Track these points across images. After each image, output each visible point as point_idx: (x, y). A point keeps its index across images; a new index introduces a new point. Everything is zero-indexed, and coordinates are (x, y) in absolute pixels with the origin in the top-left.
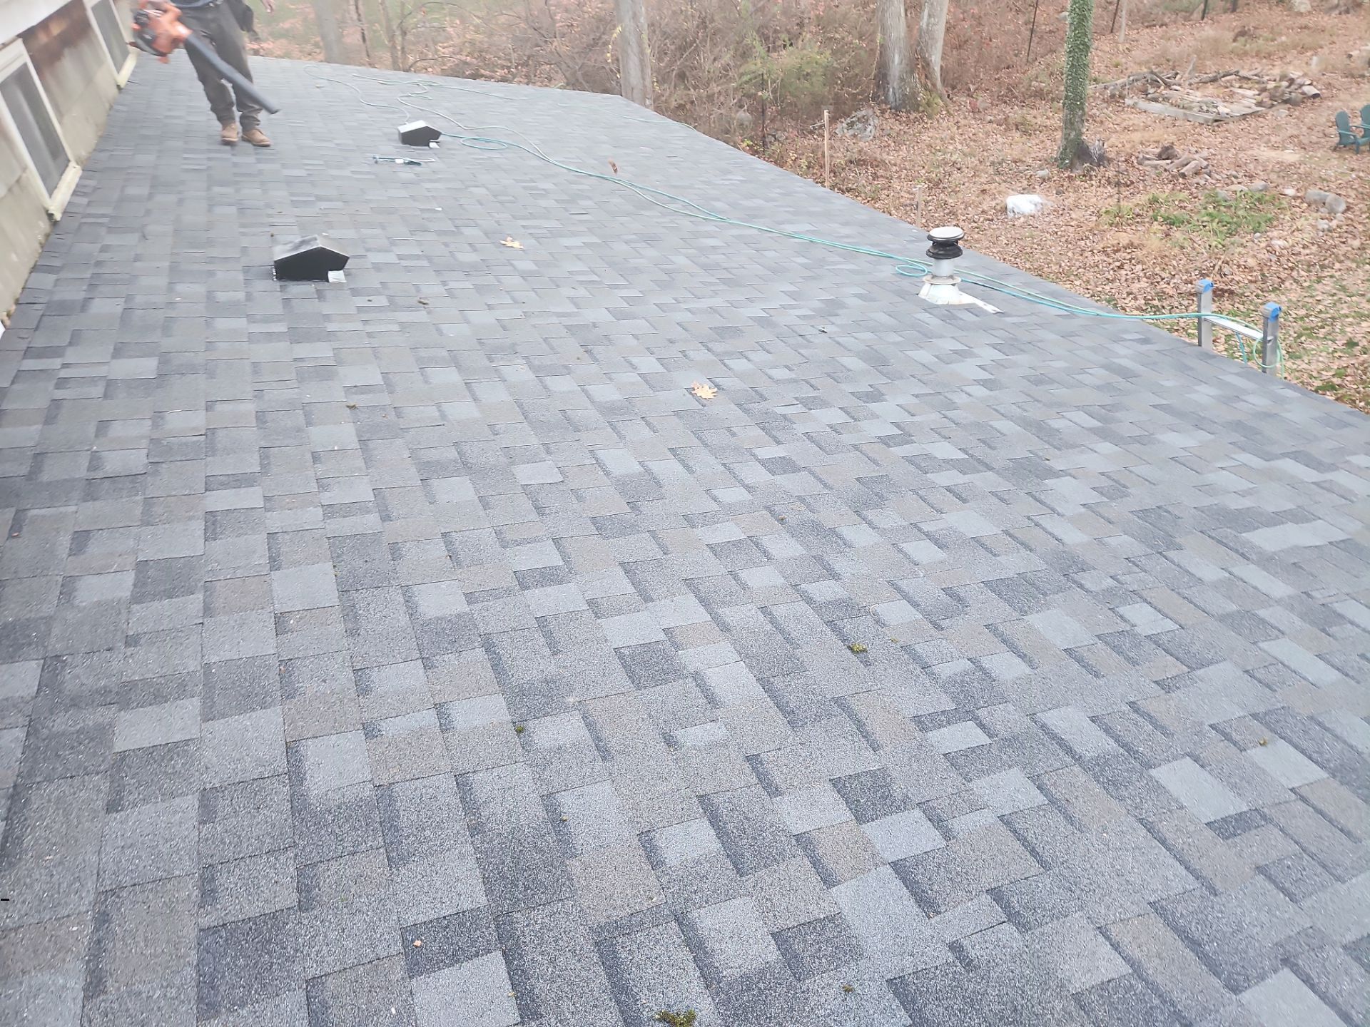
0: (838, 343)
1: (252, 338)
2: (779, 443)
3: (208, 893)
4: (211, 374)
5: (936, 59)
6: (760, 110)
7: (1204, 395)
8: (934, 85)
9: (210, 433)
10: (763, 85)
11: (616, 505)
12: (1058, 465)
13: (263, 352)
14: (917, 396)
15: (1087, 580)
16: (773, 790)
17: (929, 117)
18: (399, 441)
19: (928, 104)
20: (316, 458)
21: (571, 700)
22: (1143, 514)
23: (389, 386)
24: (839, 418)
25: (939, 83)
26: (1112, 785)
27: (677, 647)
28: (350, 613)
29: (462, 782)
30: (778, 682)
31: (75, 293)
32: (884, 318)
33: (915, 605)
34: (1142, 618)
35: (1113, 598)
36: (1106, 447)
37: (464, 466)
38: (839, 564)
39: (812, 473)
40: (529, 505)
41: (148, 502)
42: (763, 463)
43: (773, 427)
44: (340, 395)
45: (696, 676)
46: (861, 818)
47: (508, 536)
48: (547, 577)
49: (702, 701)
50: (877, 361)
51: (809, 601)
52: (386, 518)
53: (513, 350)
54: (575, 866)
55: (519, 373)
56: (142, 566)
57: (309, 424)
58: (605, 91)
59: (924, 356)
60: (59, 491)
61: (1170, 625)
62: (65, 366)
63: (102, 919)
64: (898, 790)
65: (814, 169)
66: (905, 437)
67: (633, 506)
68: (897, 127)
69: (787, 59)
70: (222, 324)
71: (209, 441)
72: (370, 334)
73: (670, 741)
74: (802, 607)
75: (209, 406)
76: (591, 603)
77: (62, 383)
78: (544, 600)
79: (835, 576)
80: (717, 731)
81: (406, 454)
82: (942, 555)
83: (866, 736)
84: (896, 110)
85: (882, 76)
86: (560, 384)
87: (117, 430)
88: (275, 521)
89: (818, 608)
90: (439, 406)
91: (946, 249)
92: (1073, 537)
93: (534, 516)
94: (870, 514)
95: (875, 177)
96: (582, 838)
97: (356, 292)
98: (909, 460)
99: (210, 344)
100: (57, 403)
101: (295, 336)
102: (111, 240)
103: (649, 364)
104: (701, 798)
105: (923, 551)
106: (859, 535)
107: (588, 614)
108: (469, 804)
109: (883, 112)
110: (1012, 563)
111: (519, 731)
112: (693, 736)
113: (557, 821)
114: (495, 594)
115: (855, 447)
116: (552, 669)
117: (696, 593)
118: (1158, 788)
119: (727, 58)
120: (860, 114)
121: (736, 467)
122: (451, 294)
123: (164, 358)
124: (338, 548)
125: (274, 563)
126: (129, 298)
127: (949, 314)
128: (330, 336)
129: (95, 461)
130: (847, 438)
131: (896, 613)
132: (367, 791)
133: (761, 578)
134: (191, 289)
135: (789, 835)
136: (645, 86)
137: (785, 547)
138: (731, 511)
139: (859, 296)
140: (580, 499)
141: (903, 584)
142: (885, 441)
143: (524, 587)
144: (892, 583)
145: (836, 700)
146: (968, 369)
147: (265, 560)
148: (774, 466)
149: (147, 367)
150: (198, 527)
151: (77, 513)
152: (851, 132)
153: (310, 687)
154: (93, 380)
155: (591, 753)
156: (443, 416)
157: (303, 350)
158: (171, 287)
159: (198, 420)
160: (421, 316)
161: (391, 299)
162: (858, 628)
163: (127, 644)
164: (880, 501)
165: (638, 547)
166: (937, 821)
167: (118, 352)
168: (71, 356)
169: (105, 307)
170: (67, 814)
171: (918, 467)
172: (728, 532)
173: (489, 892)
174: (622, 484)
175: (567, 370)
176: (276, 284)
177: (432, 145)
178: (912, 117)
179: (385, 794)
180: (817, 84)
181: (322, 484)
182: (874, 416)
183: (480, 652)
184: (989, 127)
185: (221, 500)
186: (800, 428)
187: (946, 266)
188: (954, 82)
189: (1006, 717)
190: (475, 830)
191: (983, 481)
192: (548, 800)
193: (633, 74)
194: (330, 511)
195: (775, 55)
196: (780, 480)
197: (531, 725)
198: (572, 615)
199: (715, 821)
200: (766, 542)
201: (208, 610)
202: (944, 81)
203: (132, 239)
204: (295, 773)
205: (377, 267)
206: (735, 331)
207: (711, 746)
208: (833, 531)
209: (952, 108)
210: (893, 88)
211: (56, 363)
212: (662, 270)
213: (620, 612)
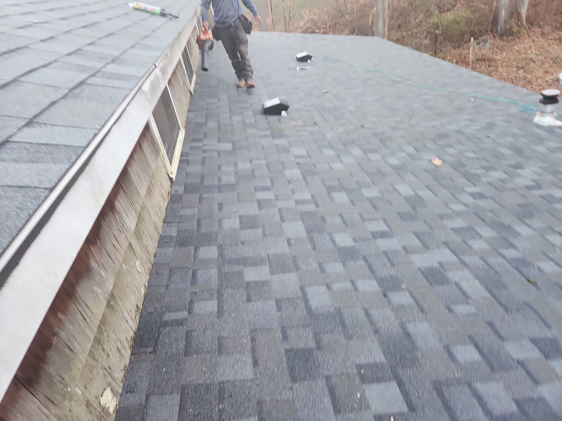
1: (260, 136)
2: (475, 186)
3: (285, 338)
4: (249, 150)
5: (524, 12)
6: (435, 39)
8: (522, 24)
9: (253, 171)
10: (437, 28)
11: (407, 208)
13: (264, 142)
14: (541, 167)
17: (519, 38)
18: (316, 177)
19: (519, 32)
20: (289, 182)
21: (403, 286)
23: (309, 156)
24: (503, 176)
25: (524, 23)
27: (446, 270)
28: (312, 241)
29: (367, 312)
30: (496, 292)
31: (202, 120)
33: (557, 263)
37: (342, 188)
38: (515, 242)
39: (493, 199)
40: (370, 205)
41: (238, 194)
42: (470, 194)
43: (473, 179)
44: (293, 158)
45: (456, 284)
46: (547, 357)
47: (365, 217)
48: (383, 235)
49: (461, 294)
50: (518, 151)
51: (504, 257)
52: (317, 206)
53: (352, 142)
54: (418, 354)
56: (241, 217)
57: (284, 169)
59: (541, 149)
60: (210, 189)
62: (204, 145)
63: (253, 339)
66: (538, 186)
67: (414, 209)
68: (501, 43)
69: (450, 16)
70: (250, 131)
71: (253, 175)
72: (299, 136)
73: (450, 310)
74: (500, 259)
75: (251, 161)
76: (404, 248)
77: (204, 151)
78: (384, 244)
79: (515, 247)
80: (471, 309)
81: (320, 182)
83: (544, 321)
84: (501, 36)
85: (495, 21)
86: (374, 157)
87: (224, 168)
88: (280, 204)
89: (509, 261)
90: (329, 164)
91: (551, 100)
94: (527, 221)
96: (419, 343)
97: (291, 119)
98: (543, 197)
99: (247, 139)
100: (204, 159)
101: (274, 136)
102: (209, 101)
103: (410, 149)
104: (470, 337)
105: (557, 239)
106: (523, 230)
107: (403, 252)
108: (371, 321)
109: (494, 37)
111: (385, 296)
112: (461, 309)
113: (408, 335)
116: (393, 272)
117: (449, 248)
119: (421, 17)
120: (483, 38)
121: (457, 195)
122: (325, 120)
123: (233, 144)
124: (304, 216)
125: (282, 219)
126: (219, 122)
128: (285, 136)
129: (220, 180)
131: (549, 267)
132: (332, 310)
133: (478, 245)
134: (237, 119)
135: (513, 360)
137: (487, 232)
138: (458, 214)
139: (504, 121)
140: (391, 204)
141: (550, 255)
142: (529, 188)
143: (374, 237)
144: (544, 253)
145: (526, 303)
147: (279, 218)
148: (474, 195)
149: (228, 146)
150: (255, 204)
151: (218, 197)
153: (304, 267)
154: (213, 151)
155: (416, 309)
156: (331, 168)
157: (277, 141)
158: (231, 118)
159: (248, 166)
160: (316, 128)
161: (304, 122)
162: (531, 272)
163: (242, 244)
164: (531, 215)
165: (420, 226)
167: (219, 141)
168: (205, 142)
169: (212, 125)
170: (235, 301)
171: (547, 201)
172: (460, 223)
173: (386, 357)
174: (407, 199)
175: (375, 151)
176: (264, 117)
177: (309, 61)
178: (509, 38)
179: (338, 311)
181: (293, 192)
182: (520, 175)
183: (362, 262)
184: (550, 42)
185: (261, 195)
186: (484, 180)
187: (550, 108)
188: (532, 21)
190: (376, 332)
192: (402, 325)
194: (297, 202)
195: (443, 15)
196: (479, 202)
197: (389, 294)
198: (396, 252)
199: (476, 346)
200: (477, 229)
201: (264, 235)
202: (527, 21)
203: (216, 100)
204: (305, 299)
205: (297, 110)
206: (446, 136)
207: (469, 315)
208: (509, 227)
209: (530, 33)
210: (501, 26)
211: (201, 144)
213: (417, 252)
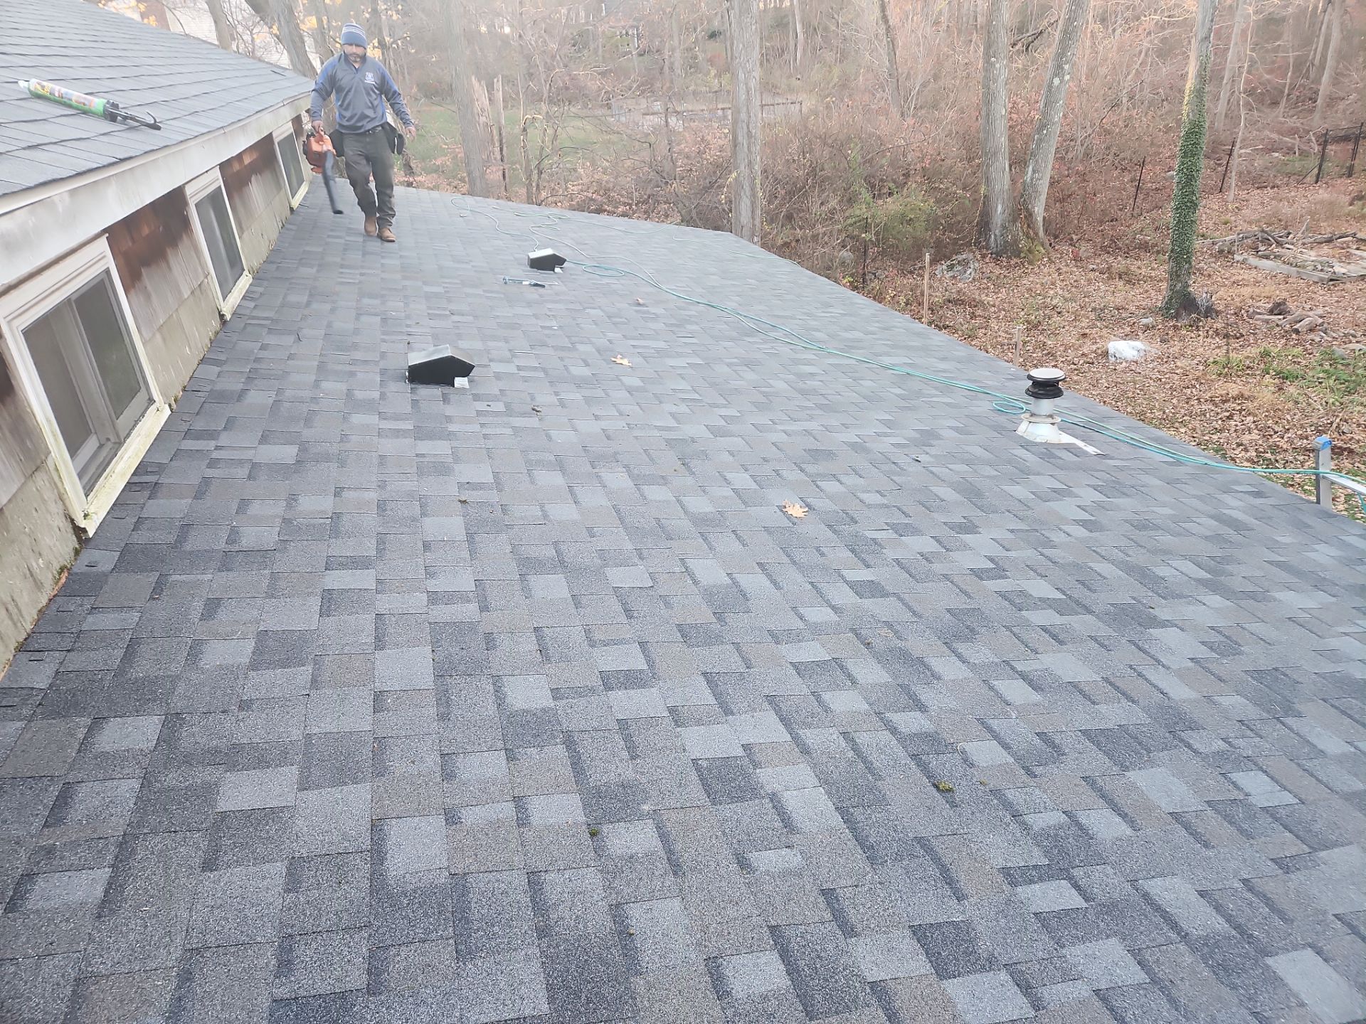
0: (932, 472)
1: (380, 433)
2: (868, 566)
3: (285, 965)
4: (342, 464)
5: (1039, 211)
6: (862, 250)
7: (1323, 555)
8: (1037, 234)
9: (336, 516)
10: (866, 228)
11: (705, 615)
12: (1163, 613)
13: (389, 446)
14: (1012, 531)
15: (1195, 739)
16: (849, 931)
17: (1030, 263)
18: (503, 537)
19: (1030, 251)
20: (426, 546)
21: (646, 807)
22: (1258, 674)
23: (498, 485)
24: (931, 546)
25: (1041, 233)
26: (1223, 970)
27: (756, 765)
28: (443, 698)
29: (534, 881)
30: (858, 814)
31: (233, 384)
32: (978, 451)
33: (1006, 747)
34: (1258, 787)
35: (1226, 761)
36: (1215, 600)
37: (561, 564)
38: (925, 695)
39: (900, 599)
40: (618, 607)
41: (274, 577)
42: (852, 585)
43: (862, 550)
44: (454, 490)
45: (773, 797)
46: (943, 973)
47: (598, 636)
48: (631, 680)
49: (778, 824)
50: (971, 493)
51: (894, 731)
52: (484, 608)
53: (615, 458)
54: (639, 983)
55: (618, 479)
56: (262, 636)
57: (424, 514)
58: (716, 228)
59: (1019, 491)
60: (199, 559)
61: (1289, 799)
62: (217, 448)
63: (186, 977)
64: (984, 946)
65: (912, 305)
66: (999, 571)
67: (719, 616)
68: (997, 271)
69: (892, 206)
70: (357, 419)
71: (334, 525)
72: (485, 436)
73: (743, 864)
74: (886, 736)
75: (338, 493)
76: (672, 710)
77: (213, 463)
78: (626, 702)
79: (922, 708)
80: (793, 859)
81: (509, 549)
82: (1036, 697)
83: (950, 882)
84: (997, 257)
85: (984, 225)
86: (656, 493)
87: (254, 509)
88: (385, 603)
89: (903, 739)
90: (542, 506)
91: (1046, 389)
92: (1180, 692)
93: (623, 619)
94: (961, 647)
95: (973, 316)
96: (648, 957)
97: (477, 398)
98: (1003, 595)
99: (344, 438)
100: (206, 481)
101: (420, 433)
102: (272, 340)
103: (742, 480)
104: (773, 929)
105: (1016, 691)
106: (948, 668)
107: (668, 722)
108: (539, 905)
109: (984, 256)
110: (1113, 714)
111: (593, 834)
112: (768, 860)
113: (624, 934)
114: (579, 692)
115: (946, 577)
116: (629, 774)
117: (778, 712)
118: (1275, 980)
119: (833, 203)
120: (960, 257)
121: (823, 586)
122: (562, 404)
123: (303, 448)
124: (438, 634)
125: (380, 643)
126: (280, 391)
127: (1047, 452)
128: (450, 436)
129: (234, 536)
130: (938, 567)
131: (985, 753)
132: (443, 879)
133: (844, 702)
134: (332, 386)
135: (864, 981)
136: (754, 225)
137: (870, 672)
138: (817, 631)
139: (956, 429)
140: (668, 605)
141: (995, 724)
142: (979, 574)
143: (608, 687)
144: (981, 722)
145: (919, 840)
146: (1067, 508)
147: (371, 640)
148: (860, 589)
149: (288, 453)
150: (315, 603)
151: (210, 581)
152: (951, 274)
153: (398, 766)
154: (241, 462)
155: (662, 866)
156: (545, 516)
157: (425, 447)
158: (317, 384)
159: (327, 504)
160: (533, 422)
161: (507, 405)
162: (944, 765)
163: (241, 708)
164: (970, 634)
165: (723, 659)
166: (1026, 988)
167: (264, 439)
168: (224, 440)
169: (259, 398)
170: (166, 868)
171: (1012, 602)
172: (812, 652)
173: (551, 1000)
174: (709, 595)
175: (664, 480)
176: (409, 386)
177: (557, 270)
178: (1012, 262)
179: (459, 882)
180: (920, 230)
181: (430, 573)
182: (965, 547)
183: (560, 750)
184: (1091, 275)
185: (337, 580)
186: (890, 554)
187: (1046, 405)
188: (1056, 232)
189: (1107, 881)
190: (543, 932)
191: (1081, 623)
192: (617, 911)
193: (744, 212)
194: (434, 598)
195: (880, 202)
196: (868, 603)
197: (605, 829)
198: (652, 721)
199: (785, 955)
200: (850, 665)
201: (315, 682)
202: (1046, 231)
203: (289, 340)
204: (377, 854)
205: (498, 376)
206: (830, 455)
207: (786, 874)
208: (921, 661)
209: (1054, 255)
210: (995, 235)
211: (212, 444)
212: (761, 392)
213: (699, 722)
